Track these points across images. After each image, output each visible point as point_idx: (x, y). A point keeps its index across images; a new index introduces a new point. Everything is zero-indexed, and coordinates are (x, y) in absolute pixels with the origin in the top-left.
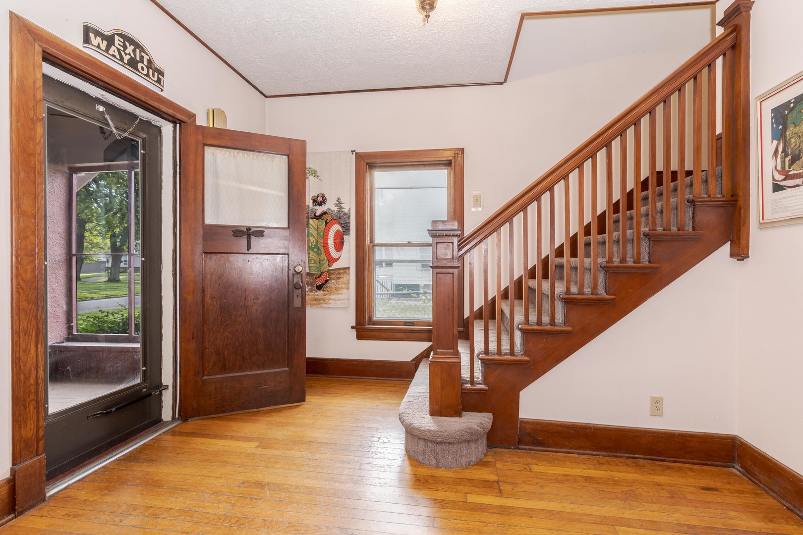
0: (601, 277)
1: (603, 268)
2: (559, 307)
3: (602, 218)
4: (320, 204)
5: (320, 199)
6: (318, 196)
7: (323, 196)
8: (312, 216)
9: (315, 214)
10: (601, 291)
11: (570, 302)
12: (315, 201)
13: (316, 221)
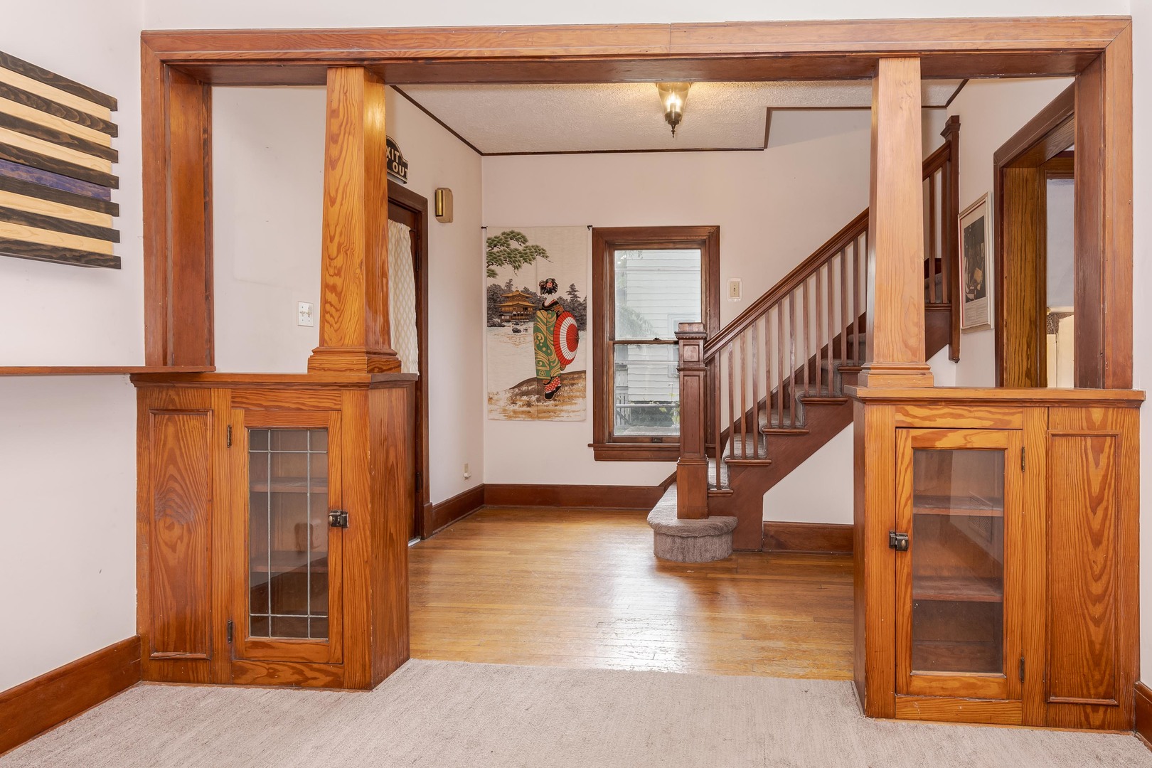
0: (839, 378)
1: (839, 370)
2: (801, 408)
4: (550, 292)
5: (549, 285)
6: (547, 282)
7: (553, 281)
8: (541, 307)
9: (543, 305)
10: (839, 394)
11: (808, 404)
12: (543, 288)
13: (545, 313)
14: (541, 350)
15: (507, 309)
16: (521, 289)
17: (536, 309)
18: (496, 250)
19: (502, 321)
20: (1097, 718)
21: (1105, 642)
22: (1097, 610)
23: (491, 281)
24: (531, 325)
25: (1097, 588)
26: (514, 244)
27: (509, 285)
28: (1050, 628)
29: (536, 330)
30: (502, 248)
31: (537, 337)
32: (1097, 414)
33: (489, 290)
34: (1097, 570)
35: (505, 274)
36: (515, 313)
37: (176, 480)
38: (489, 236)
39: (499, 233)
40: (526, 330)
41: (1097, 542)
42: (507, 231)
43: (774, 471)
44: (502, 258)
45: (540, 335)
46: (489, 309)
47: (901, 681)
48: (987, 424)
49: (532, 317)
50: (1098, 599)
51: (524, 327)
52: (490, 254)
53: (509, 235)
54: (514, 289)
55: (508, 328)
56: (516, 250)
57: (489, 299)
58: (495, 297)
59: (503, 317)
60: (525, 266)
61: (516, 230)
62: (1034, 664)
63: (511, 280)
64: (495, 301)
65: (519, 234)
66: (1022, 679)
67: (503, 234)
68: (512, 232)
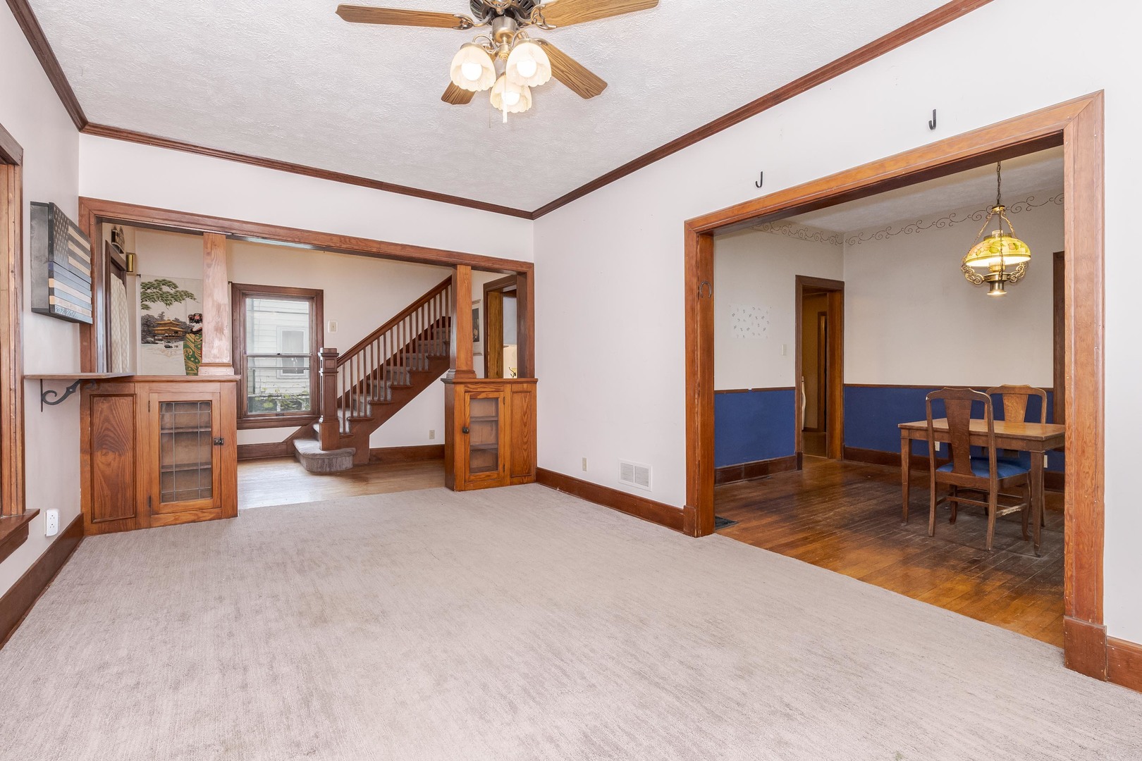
0: (408, 376)
1: (409, 372)
2: (389, 391)
3: (408, 346)
4: (198, 322)
5: (197, 318)
6: (195, 315)
7: (200, 315)
8: (189, 331)
9: (191, 330)
10: (408, 383)
11: (393, 388)
12: (192, 319)
13: (193, 336)
14: (190, 360)
15: (160, 332)
16: (172, 319)
17: (186, 333)
18: (149, 291)
19: (155, 340)
20: (525, 480)
21: (528, 456)
22: (525, 447)
23: (145, 312)
24: (181, 343)
25: (525, 440)
26: (165, 289)
27: (162, 316)
28: (512, 454)
29: (186, 346)
30: (155, 290)
31: (187, 351)
32: (525, 385)
33: (143, 318)
34: (525, 434)
35: (157, 309)
36: (167, 335)
37: (110, 430)
38: (143, 281)
39: (152, 280)
40: (177, 346)
41: (525, 426)
42: (160, 279)
43: (374, 422)
44: (155, 297)
45: (189, 350)
46: (143, 331)
47: (467, 477)
48: (493, 390)
49: (182, 338)
50: (525, 450)
51: (175, 344)
52: (143, 294)
53: (160, 282)
54: (165, 318)
55: (161, 345)
56: (168, 292)
57: (143, 324)
58: (148, 323)
59: (156, 338)
60: (175, 304)
61: (168, 279)
62: (507, 466)
63: (163, 313)
64: (148, 326)
65: (170, 282)
66: (504, 471)
67: (156, 281)
68: (164, 280)
